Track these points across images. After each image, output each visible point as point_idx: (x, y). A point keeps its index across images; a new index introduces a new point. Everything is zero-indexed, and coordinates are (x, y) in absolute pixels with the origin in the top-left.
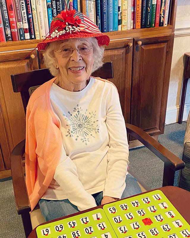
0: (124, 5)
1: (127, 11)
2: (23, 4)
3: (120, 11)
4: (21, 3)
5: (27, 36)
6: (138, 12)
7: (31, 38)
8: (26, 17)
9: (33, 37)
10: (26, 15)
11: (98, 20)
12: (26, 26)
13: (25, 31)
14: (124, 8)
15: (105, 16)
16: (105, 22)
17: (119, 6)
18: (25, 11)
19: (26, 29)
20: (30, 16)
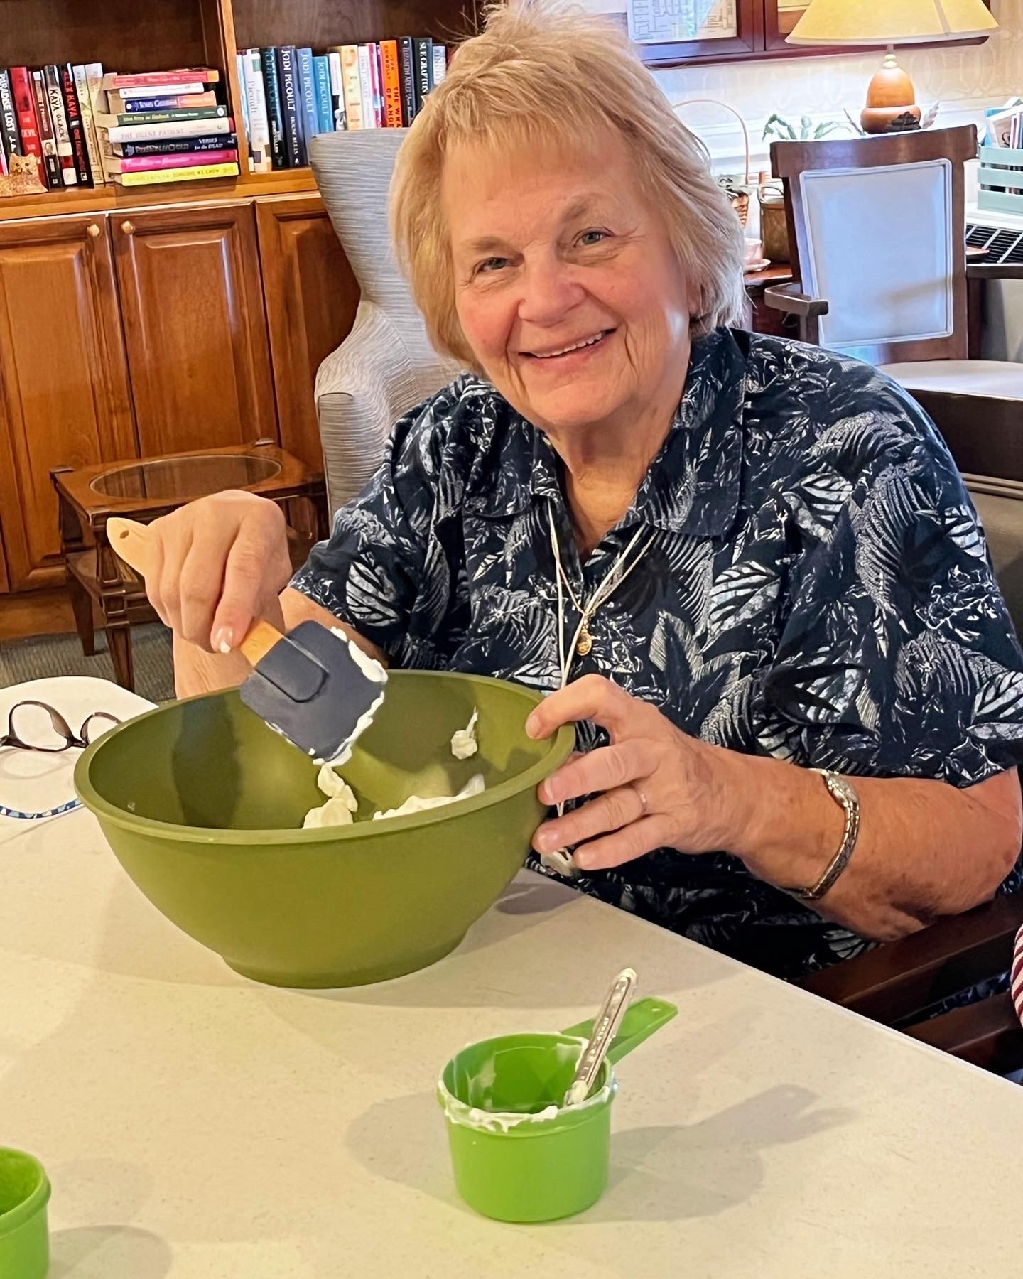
0: (351, 90)
1: (360, 106)
2: (55, 95)
3: (338, 108)
4: (50, 93)
5: (70, 175)
6: (390, 109)
7: (80, 184)
8: (65, 127)
9: (85, 178)
10: (63, 121)
11: (275, 130)
12: (66, 150)
13: (64, 162)
14: (351, 98)
15: (293, 121)
16: (295, 139)
17: (334, 94)
18: (62, 111)
19: (66, 158)
20: (74, 123)
